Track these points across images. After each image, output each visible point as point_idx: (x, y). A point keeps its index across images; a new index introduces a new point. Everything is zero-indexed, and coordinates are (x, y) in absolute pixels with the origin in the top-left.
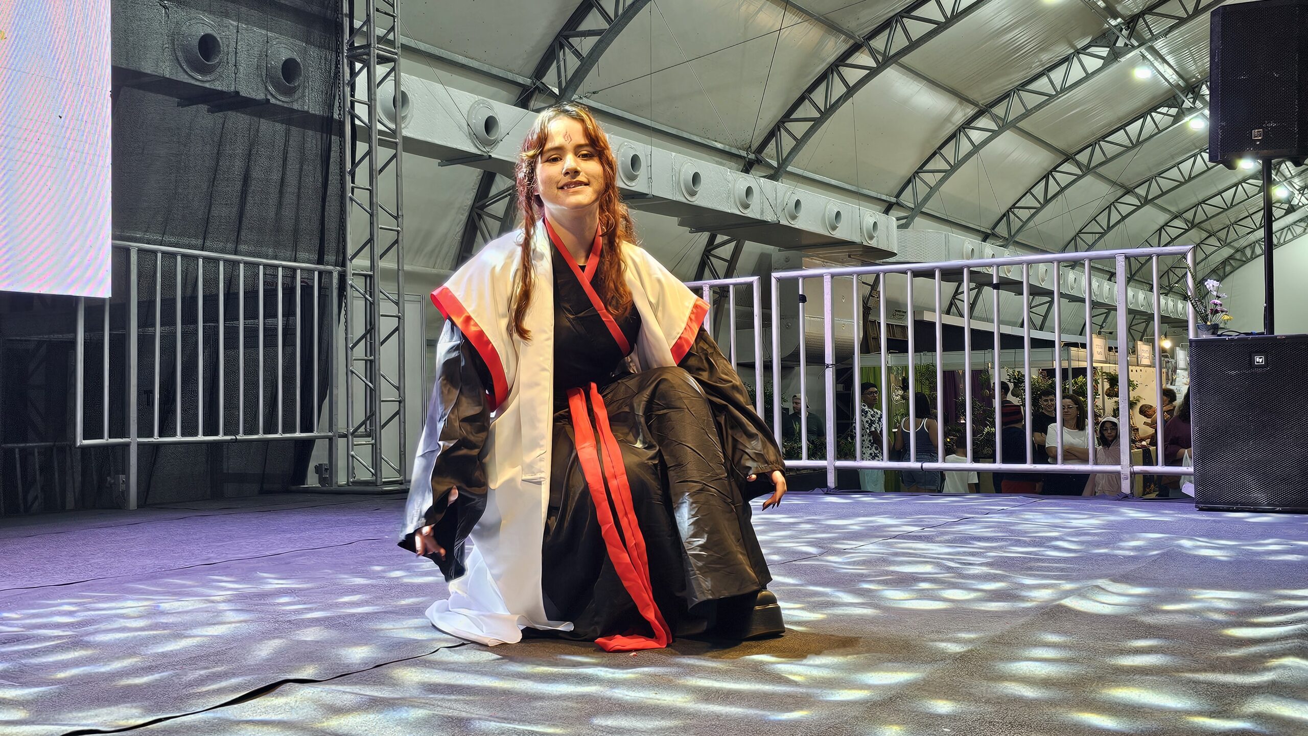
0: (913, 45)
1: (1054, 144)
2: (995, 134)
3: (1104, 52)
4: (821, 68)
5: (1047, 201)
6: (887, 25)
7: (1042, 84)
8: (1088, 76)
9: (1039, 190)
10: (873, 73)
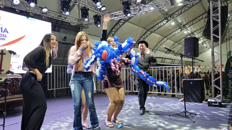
0: (155, 30)
1: (175, 41)
2: (166, 40)
3: (180, 30)
4: (143, 33)
5: (174, 48)
6: (152, 28)
7: (172, 34)
8: (178, 33)
9: (173, 46)
10: (150, 34)
